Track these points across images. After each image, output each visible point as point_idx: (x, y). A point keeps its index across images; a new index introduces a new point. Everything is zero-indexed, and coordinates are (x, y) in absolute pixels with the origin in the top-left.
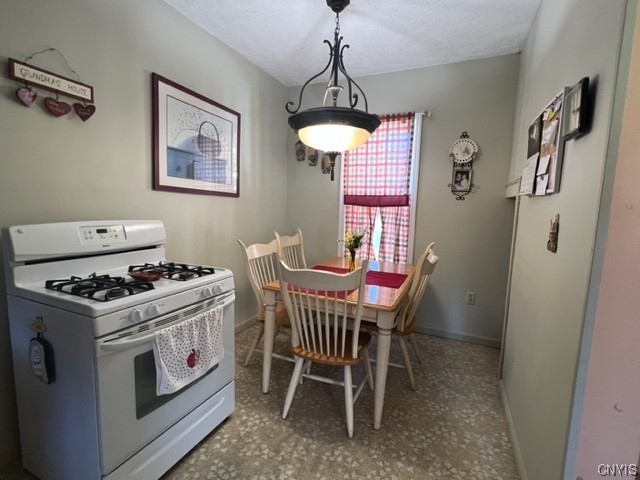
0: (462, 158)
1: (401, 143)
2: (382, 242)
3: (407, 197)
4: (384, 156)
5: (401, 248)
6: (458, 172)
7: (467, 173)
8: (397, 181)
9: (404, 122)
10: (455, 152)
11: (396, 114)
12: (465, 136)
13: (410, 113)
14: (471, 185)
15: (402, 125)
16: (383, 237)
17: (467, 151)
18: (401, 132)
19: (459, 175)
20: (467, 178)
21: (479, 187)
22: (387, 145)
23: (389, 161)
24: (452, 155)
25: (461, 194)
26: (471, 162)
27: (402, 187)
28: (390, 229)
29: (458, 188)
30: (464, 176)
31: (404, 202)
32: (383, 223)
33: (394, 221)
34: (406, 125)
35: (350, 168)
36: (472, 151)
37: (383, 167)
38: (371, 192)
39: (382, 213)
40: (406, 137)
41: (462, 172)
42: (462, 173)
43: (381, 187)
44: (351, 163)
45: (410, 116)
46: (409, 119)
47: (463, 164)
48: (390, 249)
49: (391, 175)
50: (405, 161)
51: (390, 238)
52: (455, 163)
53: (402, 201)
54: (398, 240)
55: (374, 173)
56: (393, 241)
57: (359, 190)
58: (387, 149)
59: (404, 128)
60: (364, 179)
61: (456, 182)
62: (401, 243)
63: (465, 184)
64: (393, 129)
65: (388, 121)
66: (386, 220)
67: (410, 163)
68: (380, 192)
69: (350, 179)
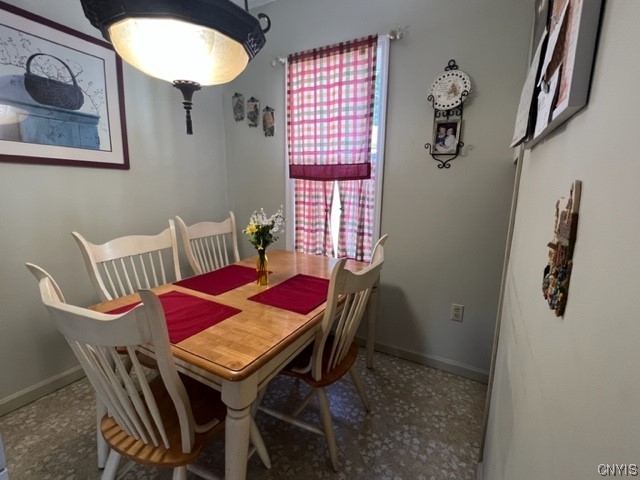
0: (447, 101)
1: (359, 86)
2: (342, 230)
3: (368, 165)
4: (337, 106)
5: (366, 237)
6: (440, 125)
7: (453, 126)
8: (355, 143)
9: (363, 52)
10: (436, 94)
11: (352, 41)
12: (452, 66)
13: (370, 37)
14: (459, 146)
15: (360, 58)
16: (342, 223)
17: (454, 90)
18: (359, 67)
19: (442, 130)
20: (454, 133)
21: (471, 147)
22: (340, 90)
23: (343, 114)
24: (431, 98)
25: (444, 159)
26: (461, 108)
27: (361, 151)
28: (352, 211)
29: (441, 150)
30: (451, 130)
31: (364, 173)
32: (342, 203)
33: (357, 201)
34: (366, 56)
35: (296, 127)
36: (461, 90)
37: (336, 123)
38: (322, 160)
39: (341, 189)
40: (366, 76)
41: (448, 123)
42: (447, 126)
43: (333, 152)
44: (296, 120)
45: (371, 41)
46: (370, 46)
47: (448, 111)
48: (351, 239)
49: (347, 134)
50: (365, 112)
51: (353, 224)
52: (436, 111)
53: (361, 172)
54: (361, 227)
55: (325, 133)
56: (356, 228)
57: (306, 157)
58: (340, 95)
59: (363, 62)
60: (312, 141)
61: (437, 140)
62: (366, 231)
63: (451, 142)
64: (348, 64)
65: (341, 53)
66: (347, 200)
67: (371, 115)
68: (333, 159)
69: (296, 142)
